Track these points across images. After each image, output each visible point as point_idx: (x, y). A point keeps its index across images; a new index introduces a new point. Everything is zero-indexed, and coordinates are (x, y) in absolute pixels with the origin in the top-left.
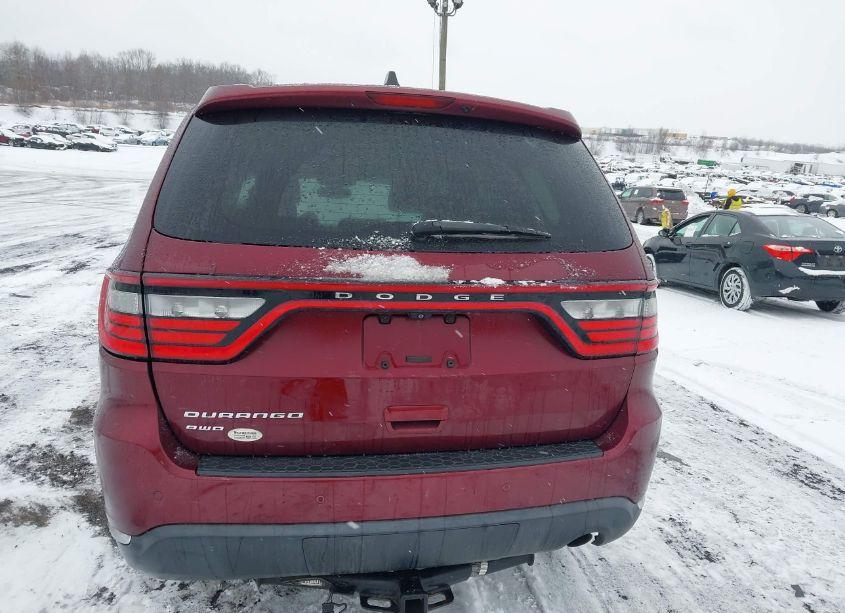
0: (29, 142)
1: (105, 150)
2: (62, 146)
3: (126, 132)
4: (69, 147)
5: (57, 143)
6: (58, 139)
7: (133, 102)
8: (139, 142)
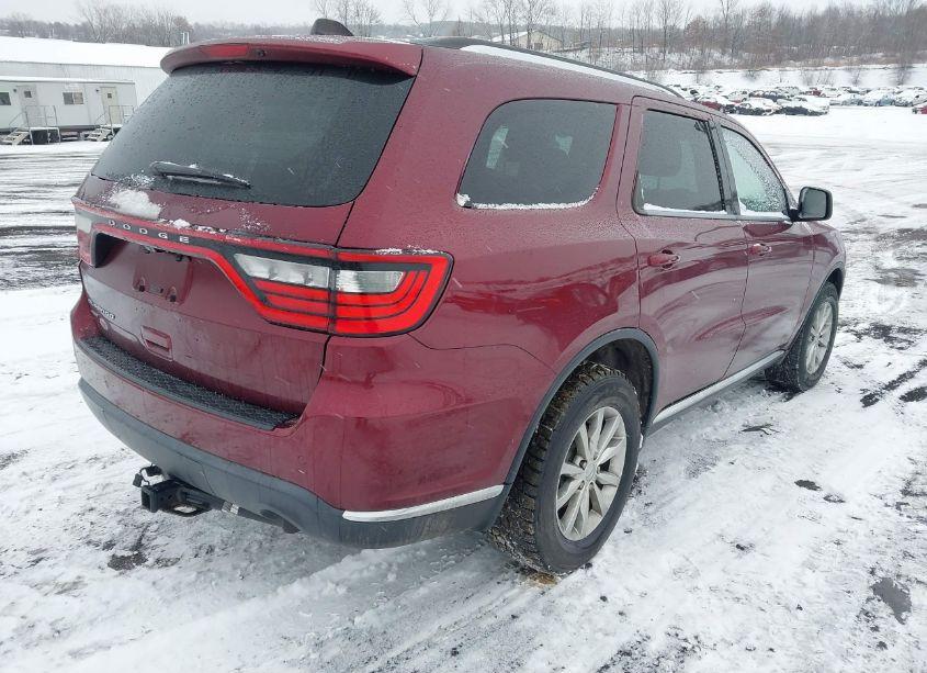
0: (738, 108)
1: (814, 114)
2: (769, 111)
3: (851, 92)
4: (777, 112)
5: (765, 108)
6: (770, 104)
7: (875, 55)
8: (860, 103)
